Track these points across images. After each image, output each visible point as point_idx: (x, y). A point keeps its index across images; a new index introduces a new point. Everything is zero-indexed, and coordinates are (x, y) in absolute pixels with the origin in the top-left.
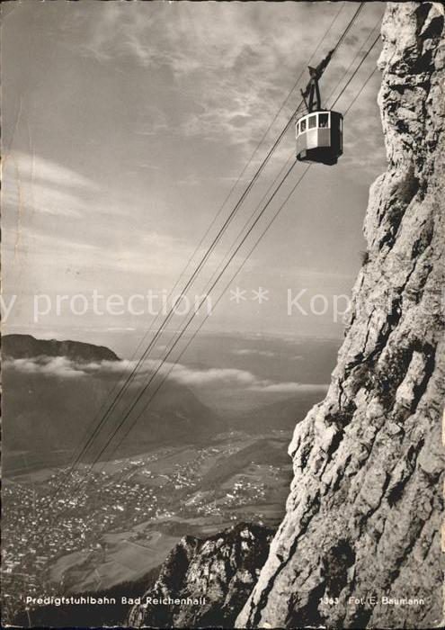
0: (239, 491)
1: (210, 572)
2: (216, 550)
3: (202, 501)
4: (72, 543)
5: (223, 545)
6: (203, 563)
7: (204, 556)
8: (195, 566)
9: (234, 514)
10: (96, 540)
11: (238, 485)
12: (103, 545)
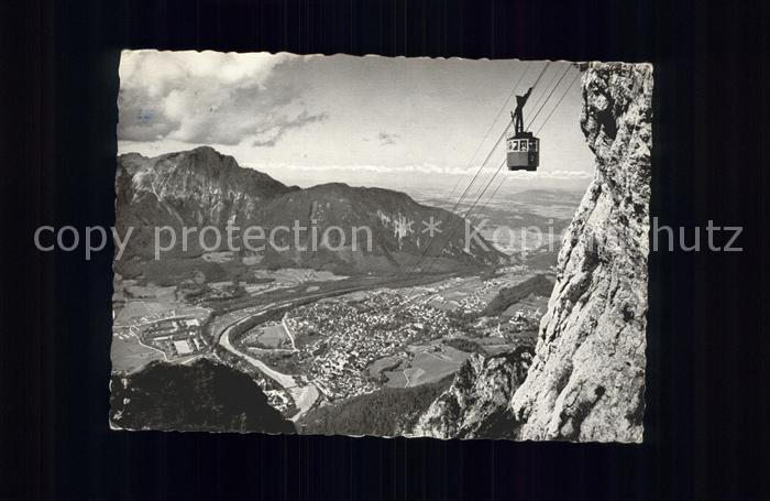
0: (520, 319)
1: (496, 383)
2: (500, 367)
3: (488, 324)
4: (384, 350)
5: (506, 362)
6: (489, 375)
7: (490, 370)
8: (483, 377)
9: (515, 337)
10: (403, 349)
11: (518, 314)
12: (408, 354)
